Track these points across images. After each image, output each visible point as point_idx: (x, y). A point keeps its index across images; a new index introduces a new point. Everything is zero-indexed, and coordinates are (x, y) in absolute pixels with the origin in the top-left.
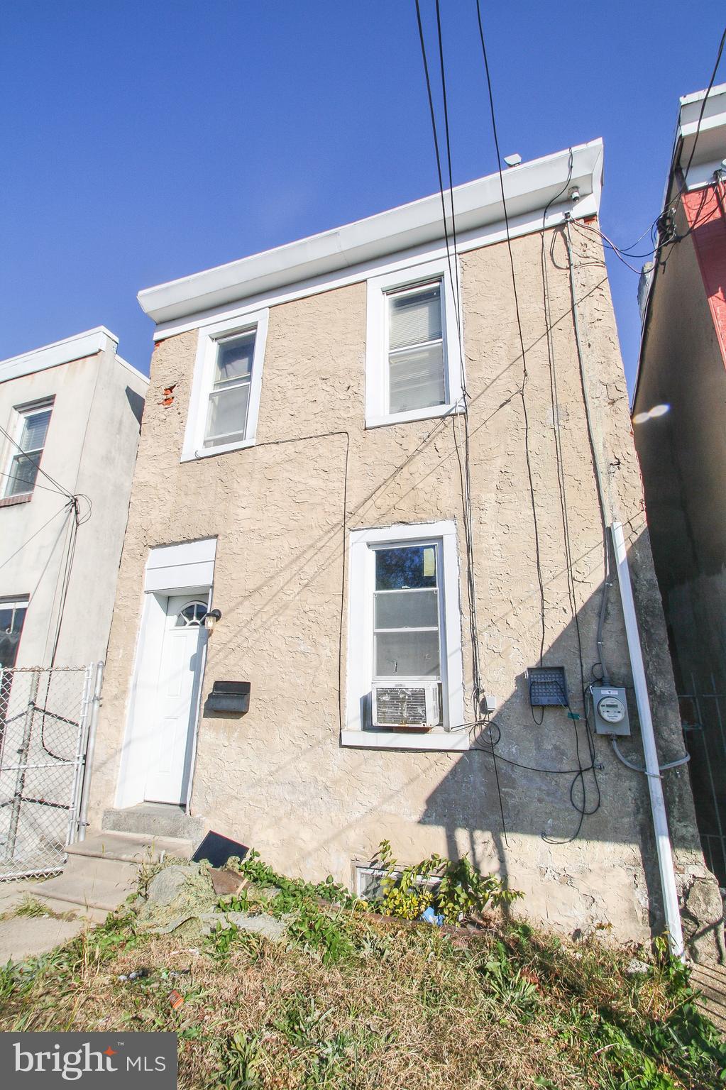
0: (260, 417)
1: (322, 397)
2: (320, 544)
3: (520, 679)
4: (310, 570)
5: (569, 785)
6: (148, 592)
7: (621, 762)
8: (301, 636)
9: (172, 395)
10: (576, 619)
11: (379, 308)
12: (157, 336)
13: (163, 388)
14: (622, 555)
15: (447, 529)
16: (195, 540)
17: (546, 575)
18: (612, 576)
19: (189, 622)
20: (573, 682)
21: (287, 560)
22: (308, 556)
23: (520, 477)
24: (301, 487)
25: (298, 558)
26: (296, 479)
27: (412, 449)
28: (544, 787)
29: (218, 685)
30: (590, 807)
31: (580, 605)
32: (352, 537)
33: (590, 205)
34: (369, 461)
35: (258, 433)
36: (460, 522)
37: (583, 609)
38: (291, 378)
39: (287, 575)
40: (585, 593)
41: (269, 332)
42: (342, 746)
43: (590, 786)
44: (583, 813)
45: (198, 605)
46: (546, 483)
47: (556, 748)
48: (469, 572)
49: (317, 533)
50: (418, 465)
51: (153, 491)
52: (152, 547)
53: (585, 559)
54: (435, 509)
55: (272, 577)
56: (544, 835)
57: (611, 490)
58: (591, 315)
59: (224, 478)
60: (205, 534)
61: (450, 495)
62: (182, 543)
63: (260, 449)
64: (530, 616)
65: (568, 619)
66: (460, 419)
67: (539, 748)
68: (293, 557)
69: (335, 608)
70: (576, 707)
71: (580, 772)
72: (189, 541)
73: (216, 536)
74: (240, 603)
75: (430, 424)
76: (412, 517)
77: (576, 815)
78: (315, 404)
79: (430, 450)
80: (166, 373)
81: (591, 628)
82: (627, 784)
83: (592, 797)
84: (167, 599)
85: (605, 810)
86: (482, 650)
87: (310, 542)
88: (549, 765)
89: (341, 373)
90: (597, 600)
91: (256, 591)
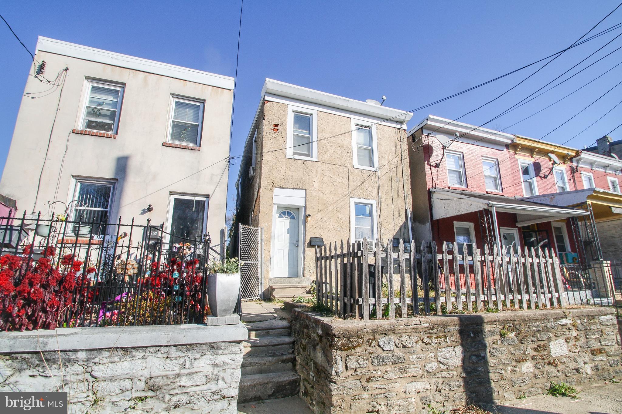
0: (318, 152)
1: (339, 152)
2: (342, 200)
4: (339, 206)
8: (338, 226)
9: (278, 128)
10: (400, 228)
12: (267, 98)
13: (273, 123)
14: (409, 216)
15: (373, 202)
16: (297, 189)
17: (395, 218)
18: (407, 220)
19: (284, 217)
21: (332, 203)
22: (338, 202)
23: (390, 193)
24: (336, 181)
25: (335, 202)
26: (333, 177)
27: (366, 178)
29: (311, 238)
32: (351, 199)
33: (405, 127)
34: (355, 178)
35: (318, 157)
36: (377, 201)
37: (401, 226)
39: (332, 207)
40: (402, 223)
41: (317, 119)
46: (395, 196)
49: (341, 196)
50: (367, 183)
52: (276, 187)
53: (402, 215)
54: (371, 196)
55: (327, 207)
57: (407, 201)
60: (300, 187)
61: (375, 193)
62: (290, 188)
63: (319, 163)
64: (391, 227)
65: (398, 228)
66: (377, 174)
72: (294, 189)
73: (306, 189)
74: (318, 213)
75: (370, 172)
76: (367, 197)
78: (337, 154)
79: (370, 179)
80: (273, 117)
81: (403, 230)
84: (279, 207)
86: (382, 233)
87: (339, 198)
89: (345, 147)
90: (404, 225)
91: (322, 210)
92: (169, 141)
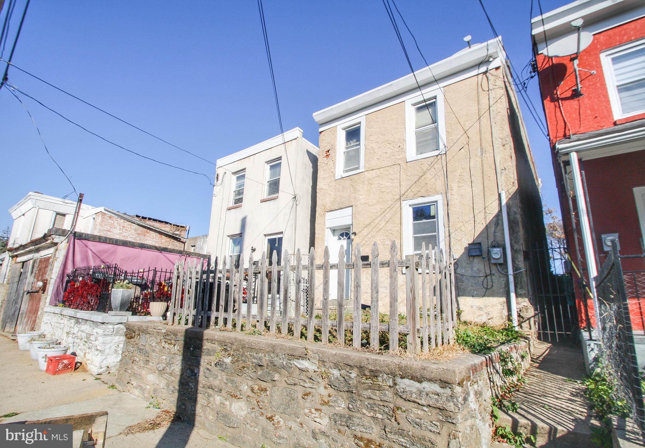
0: (365, 160)
1: (389, 151)
2: (391, 207)
3: (465, 248)
4: (388, 216)
5: (482, 280)
6: (327, 228)
7: (501, 272)
8: (386, 239)
9: (329, 153)
10: (487, 226)
11: (410, 112)
12: (320, 130)
13: (325, 151)
14: (504, 202)
15: (439, 198)
16: (344, 208)
17: (476, 212)
18: (500, 211)
19: (342, 239)
20: (484, 248)
21: (379, 213)
22: (387, 211)
23: (467, 177)
24: (383, 186)
25: (384, 212)
26: (381, 183)
27: (425, 169)
28: (473, 282)
30: (489, 287)
31: (488, 221)
32: (404, 203)
33: (497, 63)
34: (409, 174)
35: (365, 167)
36: (444, 195)
37: (490, 223)
38: (376, 144)
39: (380, 218)
40: (490, 217)
41: (366, 126)
42: (403, 274)
43: (489, 281)
44: (487, 289)
45: (346, 233)
46: (477, 178)
47: (478, 269)
48: (448, 213)
49: (390, 203)
50: (428, 175)
51: (326, 191)
52: (327, 212)
53: (491, 205)
54: (434, 191)
55: (374, 220)
56: (473, 296)
57: (501, 179)
58: (497, 110)
59: (353, 185)
60: (347, 205)
61: (440, 185)
62: (339, 209)
63: (366, 173)
64: (470, 226)
65: (484, 226)
66: (444, 156)
67: (472, 270)
68: (382, 212)
69: (398, 229)
70: (485, 255)
71: (486, 276)
72: (342, 209)
73: (352, 206)
74: (364, 229)
75: (432, 159)
76: (425, 194)
77: (484, 290)
78: (386, 154)
79: (433, 169)
80: (326, 145)
81: (492, 229)
82: (502, 279)
83: (490, 284)
84: (334, 231)
85: (494, 288)
86: (452, 239)
87: (388, 206)
88: (475, 275)
89: (396, 141)
90: (495, 220)
91: (369, 224)
92: (266, 197)
